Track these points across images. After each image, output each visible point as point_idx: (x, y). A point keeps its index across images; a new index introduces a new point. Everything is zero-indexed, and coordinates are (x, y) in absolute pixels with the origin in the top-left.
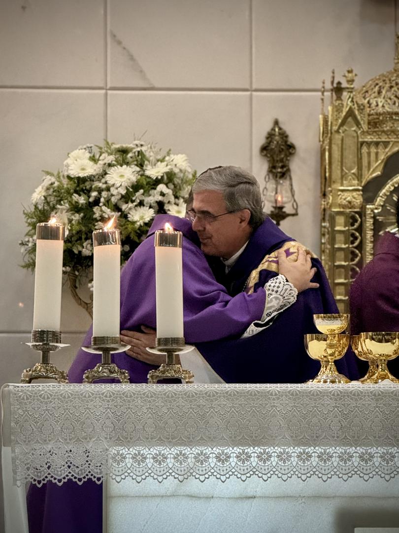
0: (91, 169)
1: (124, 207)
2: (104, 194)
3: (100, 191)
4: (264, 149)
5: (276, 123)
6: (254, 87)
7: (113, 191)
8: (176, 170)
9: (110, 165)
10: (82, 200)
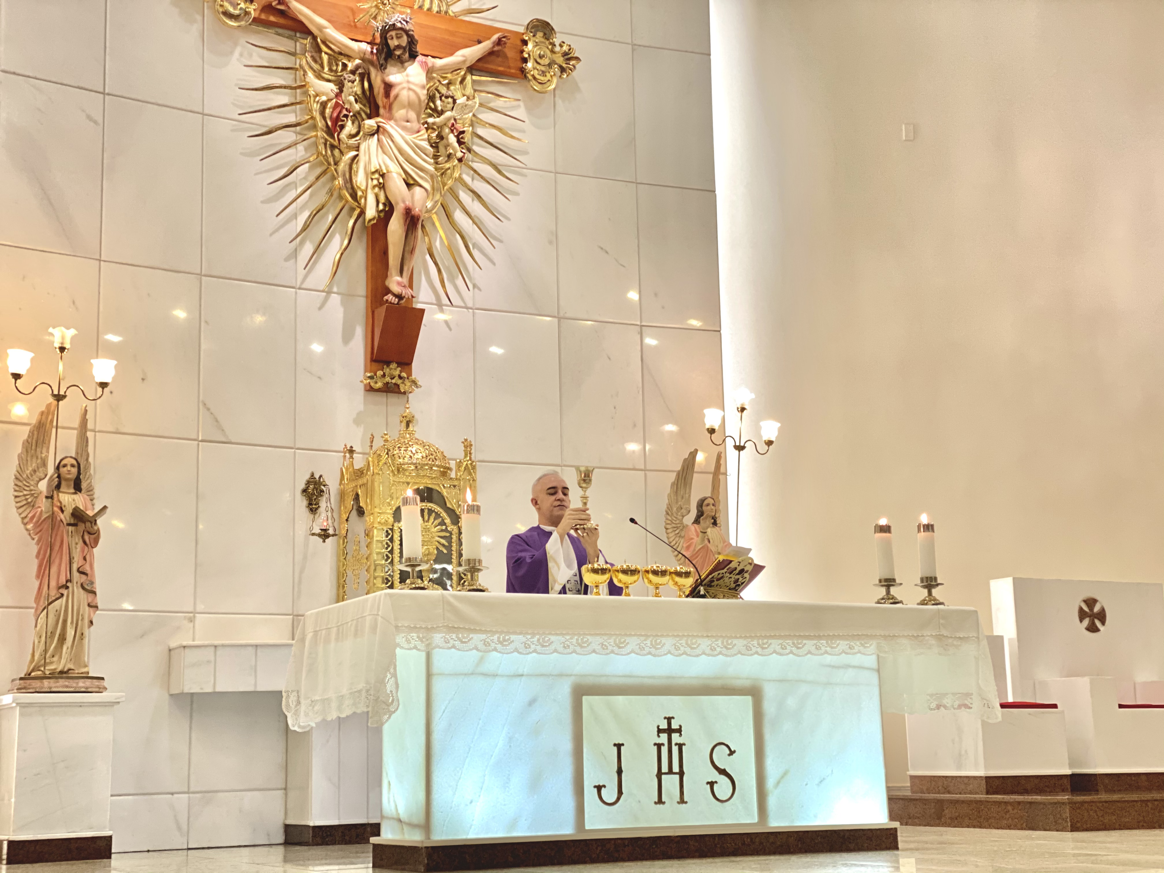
4: (304, 491)
5: (311, 472)
6: (297, 446)
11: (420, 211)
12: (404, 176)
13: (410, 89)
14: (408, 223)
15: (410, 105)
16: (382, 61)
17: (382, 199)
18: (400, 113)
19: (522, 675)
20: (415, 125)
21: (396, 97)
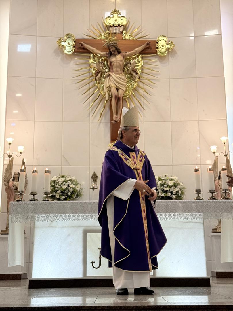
0: (56, 179)
1: (61, 185)
2: (58, 183)
3: (57, 183)
4: (92, 177)
5: (94, 172)
6: (90, 165)
7: (59, 182)
8: (72, 179)
9: (59, 178)
10: (53, 184)
11: (121, 96)
12: (116, 87)
13: (117, 62)
14: (117, 100)
15: (117, 67)
16: (109, 56)
17: (110, 94)
18: (115, 69)
19: (66, 227)
20: (120, 72)
21: (113, 65)
